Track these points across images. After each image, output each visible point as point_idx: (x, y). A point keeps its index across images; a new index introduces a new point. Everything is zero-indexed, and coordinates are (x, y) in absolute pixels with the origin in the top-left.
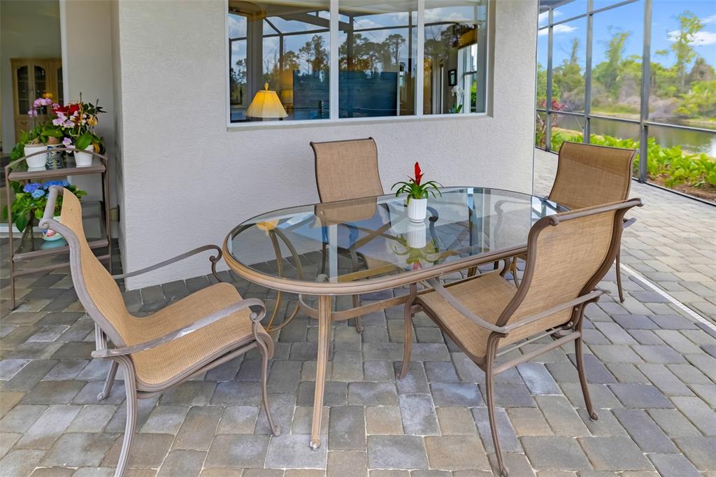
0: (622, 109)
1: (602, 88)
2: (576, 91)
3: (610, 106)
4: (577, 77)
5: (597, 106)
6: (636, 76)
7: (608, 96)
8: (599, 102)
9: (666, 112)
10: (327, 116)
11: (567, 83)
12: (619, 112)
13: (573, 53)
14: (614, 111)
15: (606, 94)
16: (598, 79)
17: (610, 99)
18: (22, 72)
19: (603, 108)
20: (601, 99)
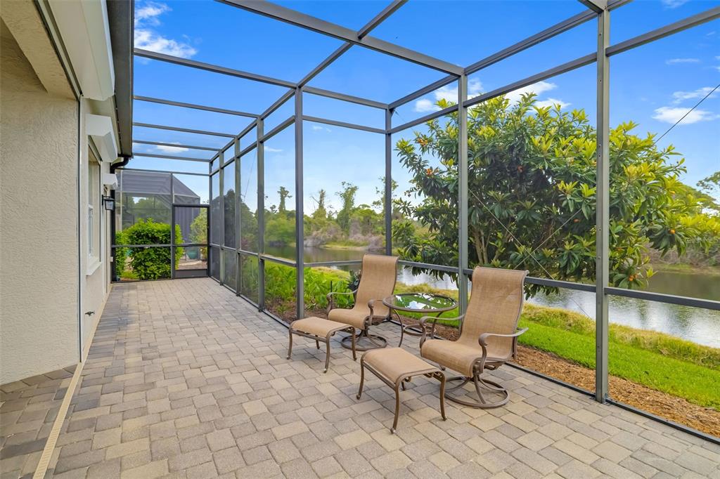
0: (351, 244)
1: (339, 227)
2: (321, 230)
4: (323, 219)
5: (335, 241)
6: (359, 219)
7: (342, 234)
8: (336, 238)
9: (376, 245)
11: (315, 224)
12: (349, 245)
13: (321, 201)
14: (346, 245)
15: (341, 232)
17: (344, 236)
19: (339, 243)
20: (337, 236)
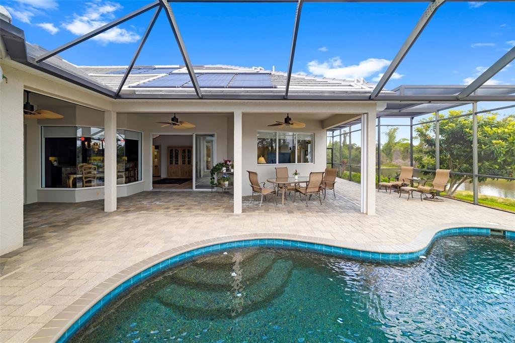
0: (394, 166)
1: (385, 155)
3: (388, 164)
6: (400, 149)
10: (276, 163)
14: (390, 167)
15: (386, 158)
16: (383, 151)
17: (388, 161)
18: (171, 151)
19: (385, 165)
20: (383, 161)
